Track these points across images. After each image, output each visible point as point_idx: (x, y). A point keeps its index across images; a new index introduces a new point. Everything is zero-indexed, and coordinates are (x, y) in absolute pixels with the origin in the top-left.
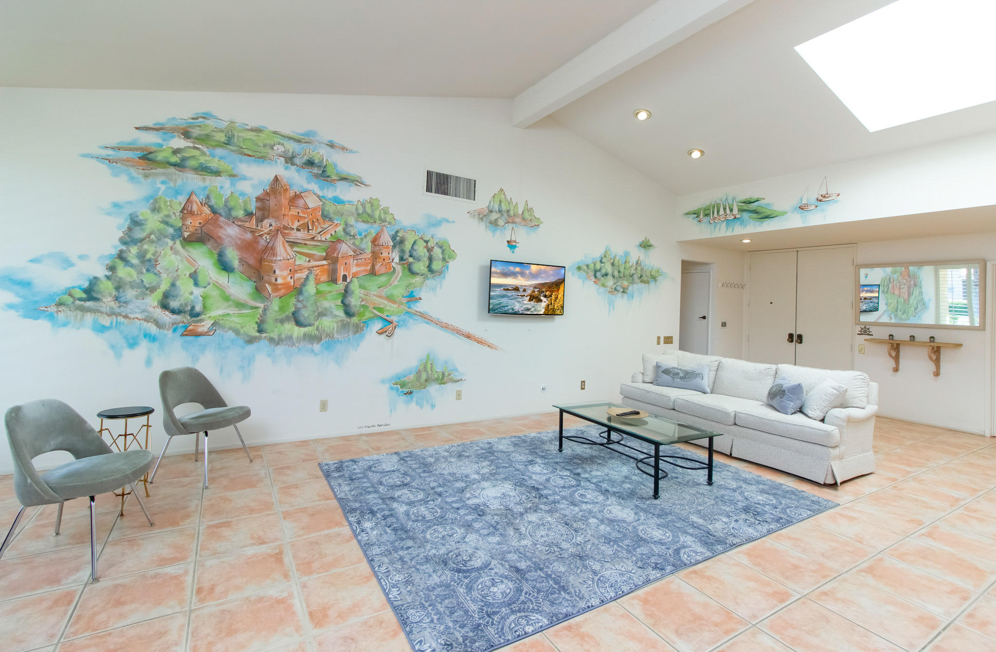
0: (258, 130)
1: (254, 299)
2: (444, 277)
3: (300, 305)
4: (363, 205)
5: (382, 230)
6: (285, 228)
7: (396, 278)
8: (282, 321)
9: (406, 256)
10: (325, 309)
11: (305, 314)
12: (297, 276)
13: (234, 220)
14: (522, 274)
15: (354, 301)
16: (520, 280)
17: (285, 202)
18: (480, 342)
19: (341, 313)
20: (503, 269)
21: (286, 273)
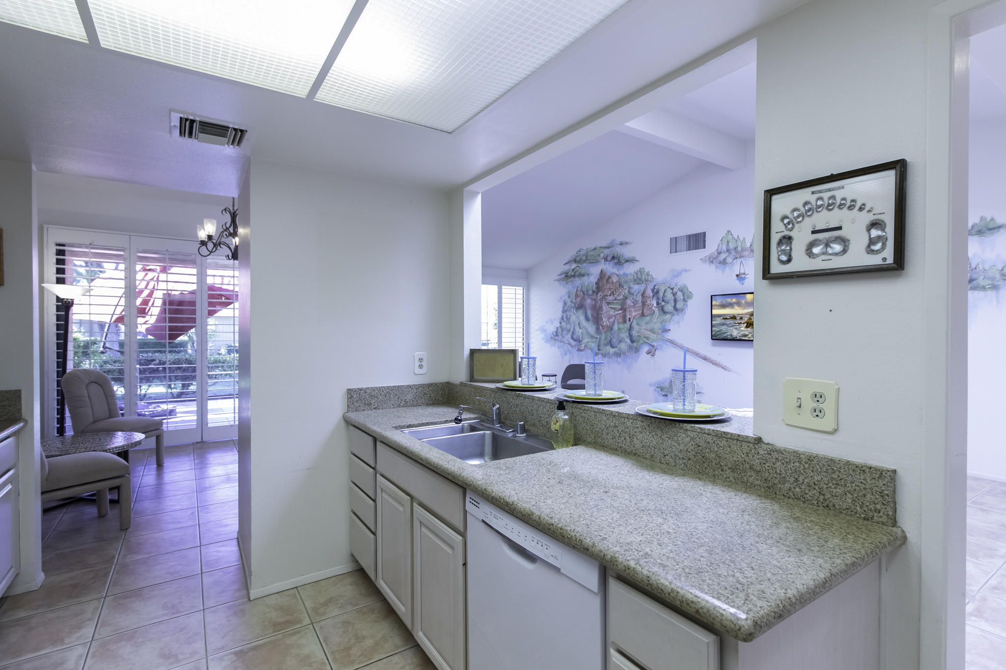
0: (595, 249)
1: (596, 334)
2: (685, 312)
3: (612, 336)
4: (637, 274)
5: (647, 287)
6: (606, 296)
7: (655, 316)
8: (606, 345)
9: (660, 301)
10: (622, 338)
11: (614, 340)
12: (611, 320)
13: (588, 295)
14: (739, 304)
15: (634, 333)
16: (736, 309)
17: (605, 282)
18: (715, 363)
19: (628, 341)
20: (722, 302)
21: (607, 319)
